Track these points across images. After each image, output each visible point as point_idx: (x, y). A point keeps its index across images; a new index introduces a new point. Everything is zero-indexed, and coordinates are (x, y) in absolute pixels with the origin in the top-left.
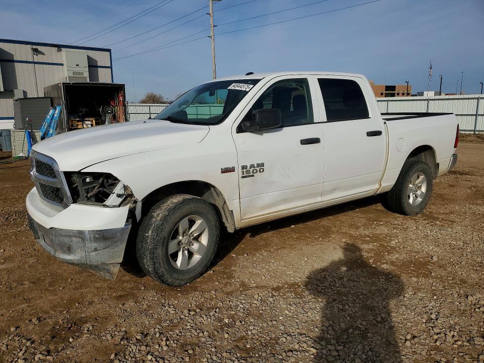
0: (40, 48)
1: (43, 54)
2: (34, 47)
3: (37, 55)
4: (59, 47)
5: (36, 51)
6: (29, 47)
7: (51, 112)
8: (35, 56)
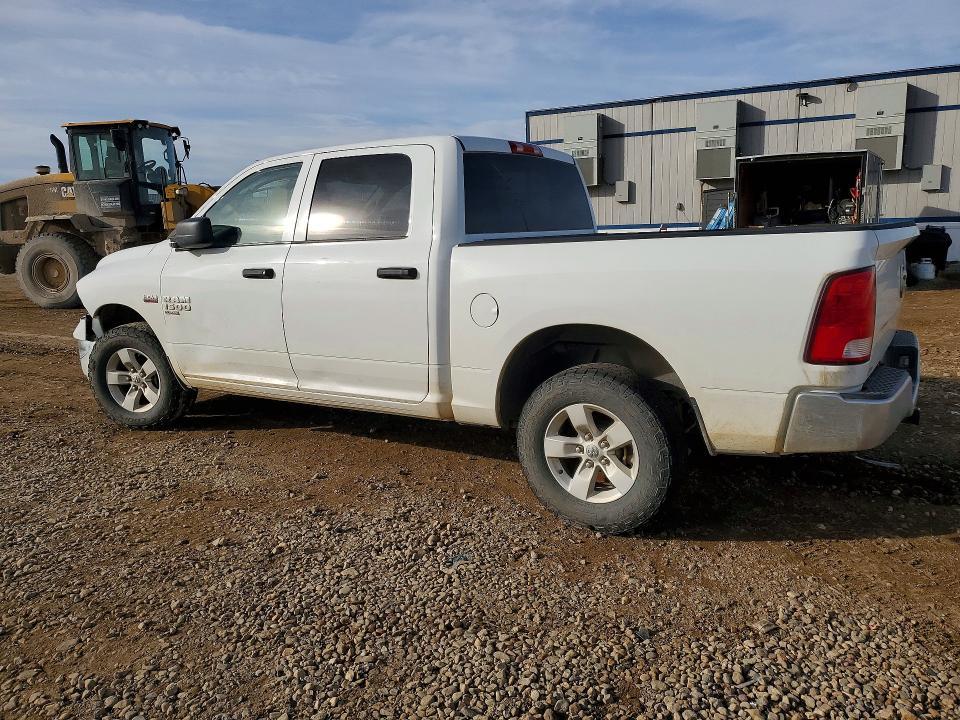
0: (812, 91)
1: (816, 100)
2: (804, 91)
3: (806, 105)
4: (851, 81)
5: (805, 97)
6: (795, 92)
7: (719, 212)
8: (803, 108)
